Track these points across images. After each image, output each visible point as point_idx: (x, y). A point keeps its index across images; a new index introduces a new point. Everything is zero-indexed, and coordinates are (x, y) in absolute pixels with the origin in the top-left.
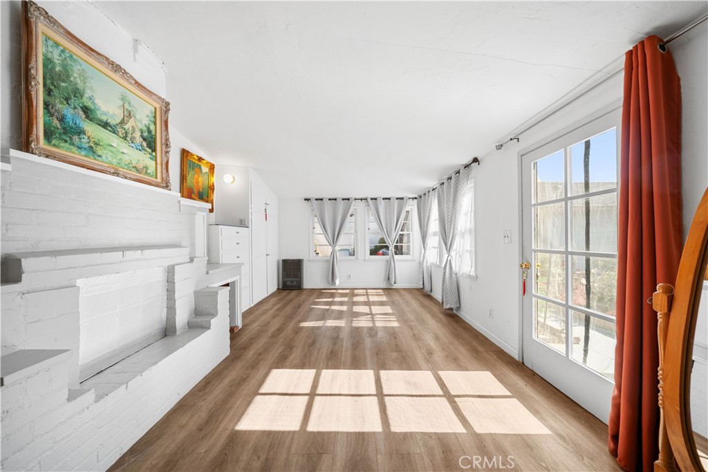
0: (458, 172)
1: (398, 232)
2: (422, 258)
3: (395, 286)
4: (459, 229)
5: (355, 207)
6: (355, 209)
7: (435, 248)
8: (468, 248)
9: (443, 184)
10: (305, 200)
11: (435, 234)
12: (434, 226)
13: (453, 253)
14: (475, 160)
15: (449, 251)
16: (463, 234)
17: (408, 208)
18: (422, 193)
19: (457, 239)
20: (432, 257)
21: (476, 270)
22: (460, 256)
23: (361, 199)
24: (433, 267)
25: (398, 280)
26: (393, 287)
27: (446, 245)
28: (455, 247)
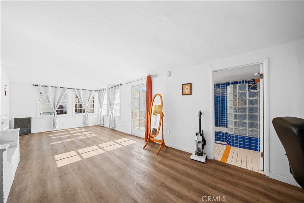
0: (116, 86)
1: (89, 104)
2: (100, 113)
3: (88, 125)
4: (115, 103)
5: (67, 92)
6: (67, 93)
7: (106, 109)
8: (118, 109)
9: (110, 88)
10: (34, 85)
11: (105, 105)
12: (105, 102)
13: (113, 111)
14: (121, 84)
15: (112, 110)
16: (117, 105)
17: (93, 94)
18: (100, 90)
19: (115, 106)
20: (104, 112)
21: (120, 115)
22: (116, 111)
23: (71, 89)
24: (104, 116)
25: (89, 123)
26: (87, 126)
27: (111, 108)
28: (114, 109)
